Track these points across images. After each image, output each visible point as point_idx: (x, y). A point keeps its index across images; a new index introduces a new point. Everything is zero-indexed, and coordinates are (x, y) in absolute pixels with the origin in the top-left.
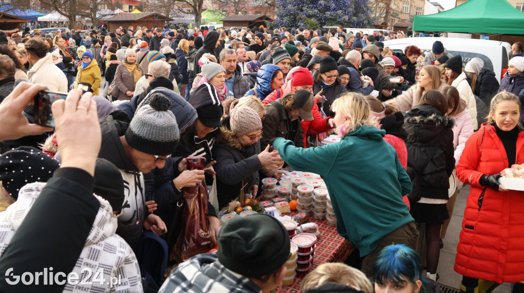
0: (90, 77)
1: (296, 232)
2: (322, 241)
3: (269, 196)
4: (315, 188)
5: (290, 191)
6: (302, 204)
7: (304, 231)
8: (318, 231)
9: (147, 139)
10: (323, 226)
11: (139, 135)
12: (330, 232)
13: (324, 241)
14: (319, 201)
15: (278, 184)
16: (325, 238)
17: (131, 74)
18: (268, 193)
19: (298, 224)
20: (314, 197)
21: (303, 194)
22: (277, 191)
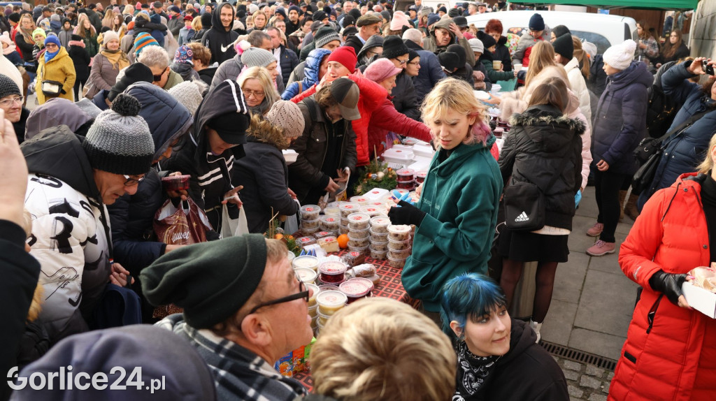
0: (60, 72)
1: (345, 277)
2: (382, 288)
3: (309, 230)
4: (371, 217)
5: (339, 222)
6: (355, 240)
7: (358, 276)
8: (376, 275)
9: (112, 154)
10: (383, 268)
11: (100, 148)
12: (393, 275)
13: (385, 288)
14: (378, 234)
15: (322, 213)
16: (386, 284)
17: (114, 67)
18: (309, 226)
19: (348, 266)
20: (371, 230)
21: (356, 226)
22: (320, 223)
